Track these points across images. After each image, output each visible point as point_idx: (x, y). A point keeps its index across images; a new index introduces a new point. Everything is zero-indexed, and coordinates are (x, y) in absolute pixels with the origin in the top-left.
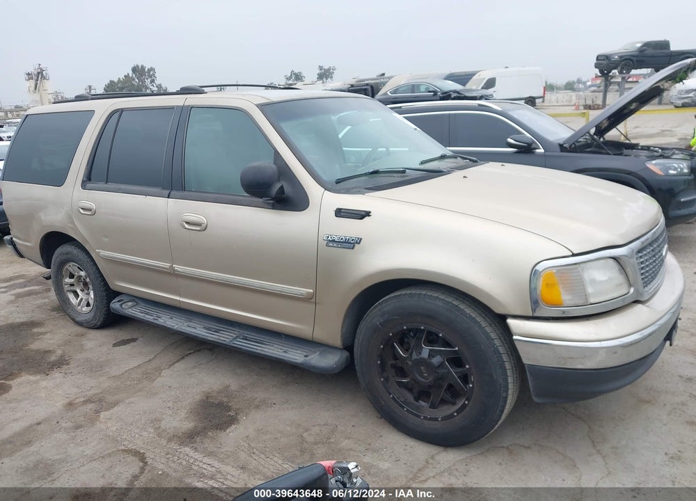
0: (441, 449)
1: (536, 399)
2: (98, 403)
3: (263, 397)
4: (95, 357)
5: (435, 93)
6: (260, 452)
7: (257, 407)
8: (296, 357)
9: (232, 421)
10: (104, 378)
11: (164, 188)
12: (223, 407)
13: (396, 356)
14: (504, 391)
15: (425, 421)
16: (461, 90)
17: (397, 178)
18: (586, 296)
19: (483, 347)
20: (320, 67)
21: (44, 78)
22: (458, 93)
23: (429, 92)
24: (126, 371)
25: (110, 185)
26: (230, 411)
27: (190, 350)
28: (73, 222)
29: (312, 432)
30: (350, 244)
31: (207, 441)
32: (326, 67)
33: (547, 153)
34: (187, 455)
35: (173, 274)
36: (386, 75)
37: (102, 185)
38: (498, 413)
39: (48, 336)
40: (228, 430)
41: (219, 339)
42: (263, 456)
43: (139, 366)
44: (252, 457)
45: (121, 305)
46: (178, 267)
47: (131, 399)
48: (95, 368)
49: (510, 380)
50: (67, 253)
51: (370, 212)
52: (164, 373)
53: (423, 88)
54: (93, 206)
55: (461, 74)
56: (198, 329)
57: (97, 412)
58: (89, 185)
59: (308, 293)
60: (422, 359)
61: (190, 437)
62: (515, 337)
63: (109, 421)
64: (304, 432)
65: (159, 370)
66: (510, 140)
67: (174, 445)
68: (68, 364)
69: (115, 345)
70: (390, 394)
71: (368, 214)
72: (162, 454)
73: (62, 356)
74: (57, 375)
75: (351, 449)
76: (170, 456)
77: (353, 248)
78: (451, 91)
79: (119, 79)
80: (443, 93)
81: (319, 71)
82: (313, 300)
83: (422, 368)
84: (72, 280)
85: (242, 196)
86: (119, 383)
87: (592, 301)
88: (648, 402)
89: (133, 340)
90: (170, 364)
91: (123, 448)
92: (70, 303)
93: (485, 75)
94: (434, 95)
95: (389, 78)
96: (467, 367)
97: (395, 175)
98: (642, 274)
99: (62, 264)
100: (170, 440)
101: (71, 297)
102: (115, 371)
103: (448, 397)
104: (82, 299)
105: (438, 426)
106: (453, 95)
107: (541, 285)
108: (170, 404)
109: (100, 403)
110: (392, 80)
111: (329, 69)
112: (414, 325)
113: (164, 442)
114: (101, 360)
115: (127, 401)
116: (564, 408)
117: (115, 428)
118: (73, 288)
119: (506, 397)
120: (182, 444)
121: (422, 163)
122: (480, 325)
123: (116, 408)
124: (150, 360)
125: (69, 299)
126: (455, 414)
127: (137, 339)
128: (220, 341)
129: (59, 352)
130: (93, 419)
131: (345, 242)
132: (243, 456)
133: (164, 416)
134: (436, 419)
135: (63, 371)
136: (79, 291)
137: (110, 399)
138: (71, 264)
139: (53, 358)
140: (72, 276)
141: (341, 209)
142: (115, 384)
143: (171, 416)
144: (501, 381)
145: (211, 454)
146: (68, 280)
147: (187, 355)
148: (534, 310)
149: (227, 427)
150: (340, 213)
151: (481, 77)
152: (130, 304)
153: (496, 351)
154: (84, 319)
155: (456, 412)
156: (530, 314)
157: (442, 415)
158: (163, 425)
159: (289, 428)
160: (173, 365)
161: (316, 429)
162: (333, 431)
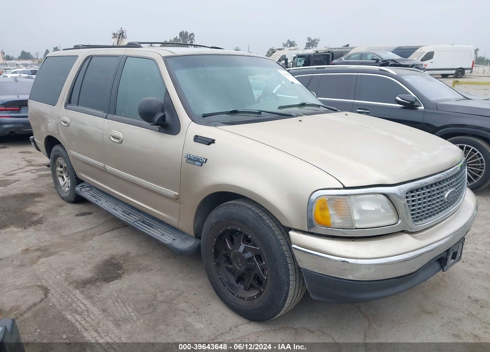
0: (247, 321)
1: (312, 296)
2: (43, 252)
3: (147, 264)
4: (60, 221)
5: (377, 61)
6: (122, 302)
7: (139, 270)
8: (167, 240)
9: (118, 277)
10: (57, 236)
11: (105, 112)
12: (118, 266)
13: (226, 249)
14: (286, 286)
15: (237, 299)
16: (397, 60)
17: (252, 117)
18: (352, 221)
19: (273, 250)
20: (308, 38)
21: (123, 37)
22: (395, 61)
23: (373, 60)
24: (73, 233)
25: (80, 108)
26: (120, 270)
27: (120, 225)
28: (58, 130)
29: (165, 294)
30: (200, 162)
31: (94, 288)
32: (313, 39)
33: (426, 110)
34: (75, 296)
35: (104, 171)
36: (349, 46)
37: (75, 107)
38: (281, 302)
39: (41, 204)
40: (111, 283)
41: (127, 220)
42: (122, 305)
43: (83, 231)
44: (114, 304)
45: (81, 189)
46: (108, 167)
47: (64, 253)
48: (56, 228)
49: (291, 278)
50: (57, 151)
51: (215, 140)
52: (96, 238)
53: (369, 57)
54: (68, 121)
55: (407, 48)
56: (119, 212)
57: (39, 257)
58: (69, 106)
59: (175, 194)
60: (239, 253)
61: (83, 284)
62: (293, 246)
63: (42, 266)
64: (159, 293)
65: (93, 235)
66: (398, 98)
67: (71, 288)
68: (41, 224)
69: (77, 215)
70: (219, 275)
71: (213, 141)
72: (60, 292)
73: (42, 218)
74: (31, 230)
75: (183, 311)
76: (64, 294)
77: (201, 166)
78: (390, 60)
79: (171, 40)
80: (383, 61)
81: (307, 41)
82: (178, 200)
83: (239, 259)
84: (62, 169)
85: (138, 119)
86: (64, 241)
87: (357, 226)
88: (430, 313)
89: (90, 213)
90: (102, 232)
91: (39, 284)
92: (59, 184)
93: (426, 50)
94: (376, 62)
95: (352, 48)
96: (264, 263)
97: (251, 115)
98: (412, 214)
99: (56, 157)
100: (70, 284)
101: (60, 180)
102: (66, 232)
103: (255, 284)
104: (66, 182)
105: (244, 303)
106: (391, 63)
107: (316, 208)
108: (86, 260)
109: (45, 251)
110: (353, 50)
111: (315, 40)
112: (234, 227)
113: (66, 284)
114: (63, 224)
115: (61, 253)
116: (358, 307)
117: (42, 270)
118: (61, 174)
119: (288, 291)
120: (77, 287)
121: (280, 108)
122: (274, 233)
123: (52, 257)
124: (91, 228)
125: (59, 181)
126: (255, 297)
127: (93, 213)
128: (127, 221)
129: (41, 215)
130: (33, 262)
131: (197, 161)
132: (110, 302)
133: (77, 267)
134: (243, 299)
135: (36, 228)
136: (65, 177)
137: (52, 250)
138: (60, 158)
139: (35, 218)
140: (61, 167)
141: (198, 136)
142: (60, 241)
143: (82, 267)
144: (284, 277)
145: (90, 297)
146: (59, 169)
147: (116, 228)
148: (309, 227)
149: (112, 281)
150: (197, 139)
151: (421, 51)
152: (87, 189)
153: (283, 255)
154: (65, 195)
155: (256, 295)
156: (306, 230)
157: (247, 296)
158: (73, 273)
159: (150, 288)
160: (104, 233)
161: (168, 292)
162: (178, 295)
